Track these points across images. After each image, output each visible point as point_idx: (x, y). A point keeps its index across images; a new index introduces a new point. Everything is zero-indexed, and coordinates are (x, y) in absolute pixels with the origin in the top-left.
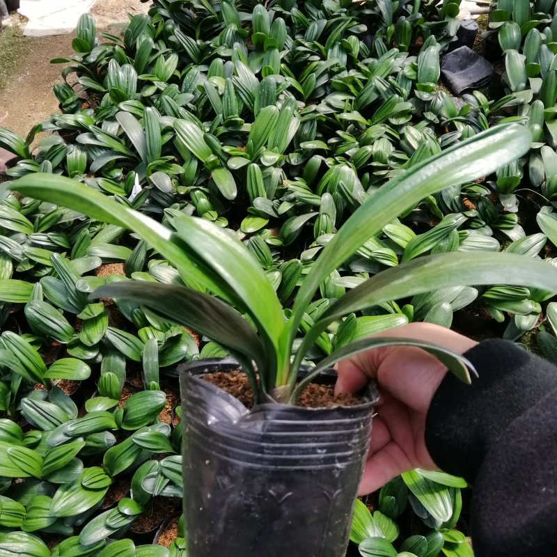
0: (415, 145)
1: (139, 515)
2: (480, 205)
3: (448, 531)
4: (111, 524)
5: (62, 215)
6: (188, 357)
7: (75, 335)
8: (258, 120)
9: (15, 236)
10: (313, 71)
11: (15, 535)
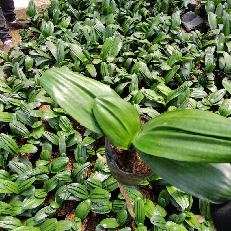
0: (171, 53)
1: (59, 208)
2: (198, 77)
3: (187, 213)
4: (48, 212)
5: (24, 85)
6: (78, 143)
7: (30, 134)
8: (105, 43)
9: (4, 94)
10: (127, 23)
11: (8, 217)
